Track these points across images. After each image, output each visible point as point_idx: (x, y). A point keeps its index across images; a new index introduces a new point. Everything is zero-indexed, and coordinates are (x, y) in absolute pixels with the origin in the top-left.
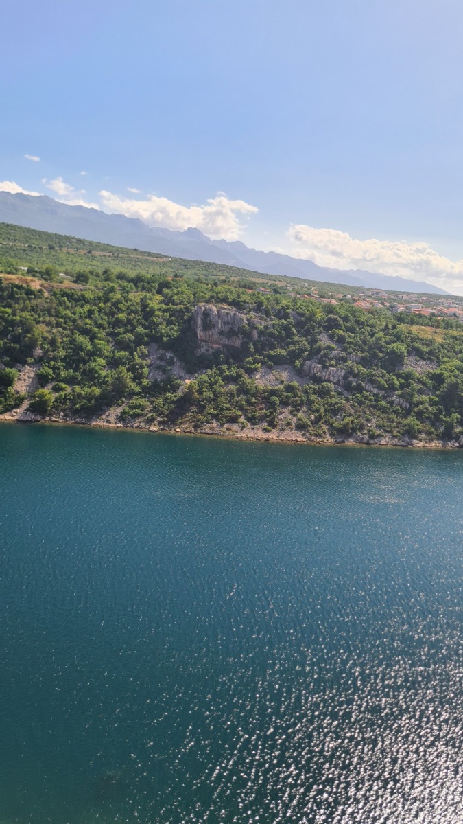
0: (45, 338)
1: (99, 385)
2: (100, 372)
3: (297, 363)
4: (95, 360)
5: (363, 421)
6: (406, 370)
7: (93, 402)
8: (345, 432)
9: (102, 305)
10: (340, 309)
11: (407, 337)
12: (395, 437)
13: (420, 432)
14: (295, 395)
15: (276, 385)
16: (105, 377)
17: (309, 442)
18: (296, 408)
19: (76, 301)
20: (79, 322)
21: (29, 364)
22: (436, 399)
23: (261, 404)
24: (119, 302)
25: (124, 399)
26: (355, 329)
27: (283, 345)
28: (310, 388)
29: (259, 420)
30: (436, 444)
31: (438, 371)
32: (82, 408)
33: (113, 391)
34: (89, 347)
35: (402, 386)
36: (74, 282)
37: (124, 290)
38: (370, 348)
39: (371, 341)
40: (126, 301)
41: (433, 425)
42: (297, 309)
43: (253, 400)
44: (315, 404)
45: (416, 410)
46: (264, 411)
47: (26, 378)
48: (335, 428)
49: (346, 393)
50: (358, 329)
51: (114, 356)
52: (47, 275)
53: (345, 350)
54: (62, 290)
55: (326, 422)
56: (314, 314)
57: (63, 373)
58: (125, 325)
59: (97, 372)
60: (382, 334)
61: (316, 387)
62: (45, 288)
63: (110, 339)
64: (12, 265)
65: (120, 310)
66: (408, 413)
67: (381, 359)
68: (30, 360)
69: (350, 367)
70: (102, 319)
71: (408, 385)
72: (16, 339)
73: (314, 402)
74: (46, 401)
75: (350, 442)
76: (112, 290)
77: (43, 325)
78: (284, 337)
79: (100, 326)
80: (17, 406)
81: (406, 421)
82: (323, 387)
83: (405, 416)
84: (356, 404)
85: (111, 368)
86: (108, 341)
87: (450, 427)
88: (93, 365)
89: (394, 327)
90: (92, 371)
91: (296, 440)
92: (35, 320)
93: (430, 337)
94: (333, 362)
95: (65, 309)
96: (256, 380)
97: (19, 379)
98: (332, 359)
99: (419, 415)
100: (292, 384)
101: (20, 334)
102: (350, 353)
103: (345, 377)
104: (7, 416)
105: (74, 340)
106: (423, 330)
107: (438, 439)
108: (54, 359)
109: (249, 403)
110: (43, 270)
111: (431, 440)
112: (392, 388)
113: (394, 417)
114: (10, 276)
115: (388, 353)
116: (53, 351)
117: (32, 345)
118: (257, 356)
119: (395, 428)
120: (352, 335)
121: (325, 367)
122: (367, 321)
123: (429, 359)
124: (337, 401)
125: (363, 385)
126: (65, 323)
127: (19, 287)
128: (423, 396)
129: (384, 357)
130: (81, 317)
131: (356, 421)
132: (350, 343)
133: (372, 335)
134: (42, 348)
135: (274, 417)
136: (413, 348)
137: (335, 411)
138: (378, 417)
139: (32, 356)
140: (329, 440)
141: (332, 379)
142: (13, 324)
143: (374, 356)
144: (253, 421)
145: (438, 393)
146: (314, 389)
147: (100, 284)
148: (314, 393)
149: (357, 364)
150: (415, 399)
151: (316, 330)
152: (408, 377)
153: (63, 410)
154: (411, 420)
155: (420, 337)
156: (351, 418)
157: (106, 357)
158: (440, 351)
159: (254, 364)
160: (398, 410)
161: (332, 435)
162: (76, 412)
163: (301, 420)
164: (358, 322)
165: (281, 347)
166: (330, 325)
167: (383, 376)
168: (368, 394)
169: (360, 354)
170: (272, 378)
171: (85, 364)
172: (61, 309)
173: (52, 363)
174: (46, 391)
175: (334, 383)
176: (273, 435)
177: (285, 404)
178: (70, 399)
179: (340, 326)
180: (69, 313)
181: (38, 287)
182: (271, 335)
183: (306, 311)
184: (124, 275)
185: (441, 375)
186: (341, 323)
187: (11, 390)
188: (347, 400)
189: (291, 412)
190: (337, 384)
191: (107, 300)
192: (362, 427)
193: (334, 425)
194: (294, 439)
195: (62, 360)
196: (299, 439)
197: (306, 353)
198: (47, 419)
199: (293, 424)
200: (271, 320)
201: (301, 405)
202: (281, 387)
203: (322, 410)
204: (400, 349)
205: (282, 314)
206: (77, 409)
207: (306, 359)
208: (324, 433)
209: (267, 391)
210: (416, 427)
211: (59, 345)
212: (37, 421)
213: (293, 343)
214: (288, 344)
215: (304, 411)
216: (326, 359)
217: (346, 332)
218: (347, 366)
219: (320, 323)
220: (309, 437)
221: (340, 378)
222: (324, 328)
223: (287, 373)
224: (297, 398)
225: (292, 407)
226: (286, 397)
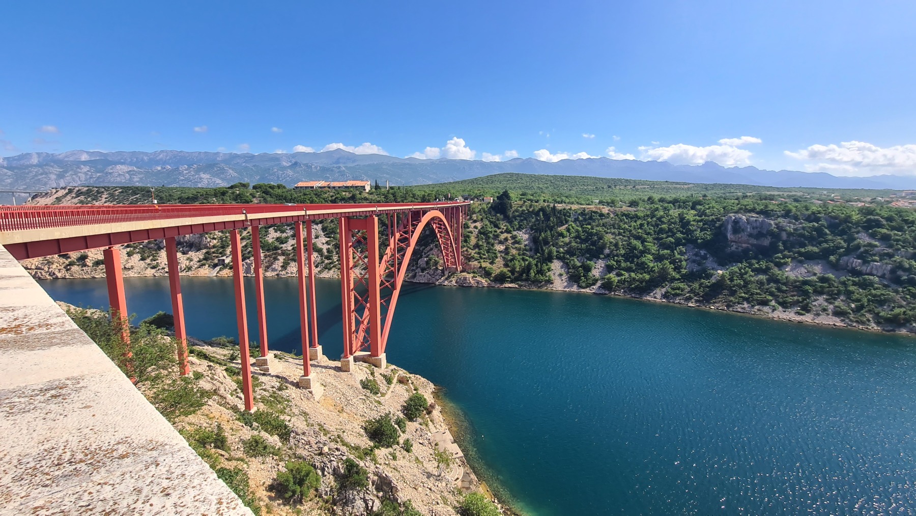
0: (611, 243)
1: (648, 273)
2: (649, 264)
3: (832, 258)
4: (645, 256)
7: (644, 284)
8: (895, 322)
9: (649, 220)
10: (880, 210)
14: (830, 286)
15: (809, 277)
16: (652, 268)
17: (849, 327)
18: (832, 297)
19: (631, 218)
20: (633, 231)
21: (601, 259)
23: (793, 291)
24: (662, 217)
25: (667, 283)
26: (902, 227)
27: (815, 243)
28: (849, 280)
29: (791, 305)
32: (636, 287)
33: (658, 277)
34: (641, 248)
36: (629, 206)
37: (665, 209)
40: (668, 216)
42: (830, 213)
43: (784, 288)
44: (856, 294)
46: (796, 298)
47: (599, 267)
48: (882, 317)
49: (894, 286)
50: (906, 228)
51: (659, 253)
52: (612, 203)
53: (891, 246)
54: (622, 212)
55: (869, 311)
56: (850, 217)
57: (623, 265)
58: (667, 232)
59: (646, 264)
61: (856, 279)
62: (611, 212)
63: (656, 242)
64: (589, 200)
65: (663, 223)
68: (602, 256)
69: (899, 262)
70: (650, 229)
72: (594, 243)
73: (853, 293)
74: (612, 282)
75: (904, 331)
76: (657, 209)
77: (610, 235)
78: (817, 236)
79: (648, 234)
80: (594, 284)
82: (865, 280)
84: (908, 297)
85: (657, 262)
86: (654, 243)
88: (644, 259)
90: (643, 263)
91: (834, 325)
92: (605, 231)
94: (877, 258)
95: (624, 224)
96: (787, 271)
97: (595, 268)
98: (875, 255)
100: (826, 276)
101: (596, 240)
102: (898, 249)
103: (893, 271)
104: (588, 290)
105: (631, 243)
108: (617, 255)
109: (779, 290)
110: (610, 201)
114: (589, 206)
116: (616, 250)
117: (603, 247)
118: (786, 253)
120: (900, 233)
121: (865, 262)
124: (883, 292)
126: (624, 233)
127: (595, 212)
130: (635, 228)
132: (898, 240)
134: (609, 249)
135: (808, 303)
137: (881, 302)
139: (603, 254)
140: (874, 327)
141: (875, 272)
142: (591, 234)
144: (785, 305)
146: (853, 281)
147: (648, 207)
148: (853, 285)
149: (908, 259)
151: (853, 230)
153: (623, 288)
156: (903, 310)
157: (653, 254)
159: (783, 258)
161: (878, 323)
162: (632, 290)
163: (839, 307)
164: (906, 221)
165: (813, 245)
166: (870, 225)
169: (911, 250)
170: (803, 270)
171: (638, 259)
172: (621, 224)
173: (616, 258)
174: (612, 275)
175: (878, 276)
176: (808, 318)
177: (819, 292)
178: (628, 281)
179: (884, 225)
180: (627, 226)
181: (607, 212)
182: (802, 235)
183: (840, 214)
184: (664, 199)
186: (884, 222)
187: (590, 274)
188: (897, 292)
189: (827, 300)
190: (882, 277)
191: (653, 216)
193: (881, 314)
194: (831, 323)
195: (622, 256)
196: (836, 324)
197: (842, 250)
198: (613, 293)
199: (830, 310)
200: (801, 223)
201: (839, 293)
202: (815, 278)
203: (865, 300)
205: (813, 218)
206: (632, 288)
207: (841, 255)
208: (869, 321)
209: (799, 281)
211: (620, 246)
212: (606, 294)
213: (826, 241)
214: (820, 243)
215: (842, 300)
216: (868, 255)
217: (892, 230)
218: (895, 261)
219: (857, 224)
220: (849, 323)
221: (885, 272)
222: (863, 228)
223: (820, 267)
224: (833, 288)
225: (827, 296)
226: (821, 287)
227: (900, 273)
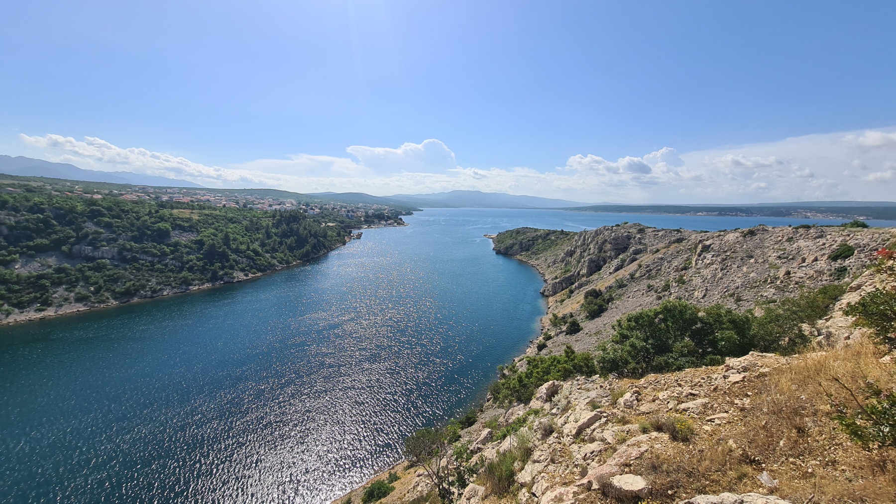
3: (64, 248)
5: (144, 282)
6: (173, 241)
8: (128, 294)
10: (102, 201)
11: (169, 218)
12: (175, 287)
13: (193, 280)
14: (68, 275)
15: (45, 270)
17: (92, 309)
18: (71, 285)
22: (202, 256)
23: (28, 289)
26: (121, 216)
27: (43, 235)
28: (85, 266)
29: (28, 304)
30: (207, 286)
31: (199, 238)
35: (172, 252)
38: (139, 229)
39: (138, 223)
41: (202, 273)
42: (54, 204)
43: (17, 287)
44: (93, 278)
45: (187, 266)
46: (32, 295)
48: (118, 293)
49: (123, 265)
50: (123, 216)
53: (114, 232)
55: (107, 290)
56: (74, 207)
60: (147, 217)
61: (91, 265)
66: (181, 269)
67: (150, 235)
69: (123, 245)
71: (177, 250)
73: (91, 277)
75: (136, 300)
78: (44, 228)
81: (181, 275)
82: (98, 264)
83: (180, 272)
84: (134, 271)
87: (215, 273)
89: (157, 212)
91: (78, 311)
93: (188, 216)
94: (104, 243)
96: (16, 269)
98: (103, 241)
99: (190, 269)
100: (62, 266)
102: (120, 234)
103: (120, 253)
106: (182, 212)
107: (208, 282)
109: (10, 291)
111: (203, 284)
112: (164, 254)
113: (171, 274)
115: (155, 231)
118: (11, 248)
119: (173, 281)
120: (119, 220)
121: (96, 248)
122: (131, 209)
123: (190, 231)
124: (115, 271)
125: (138, 256)
128: (191, 256)
129: (152, 234)
131: (138, 284)
132: (118, 227)
133: (138, 219)
135: (47, 298)
136: (177, 225)
137: (115, 280)
138: (157, 276)
140: (113, 303)
141: (106, 256)
143: (144, 234)
144: (21, 306)
145: (202, 252)
146: (88, 267)
148: (89, 270)
149: (129, 241)
150: (185, 258)
151: (80, 220)
152: (176, 244)
154: (185, 273)
155: (181, 217)
156: (132, 282)
158: (197, 224)
159: (8, 256)
160: (172, 268)
161: (115, 299)
163: (80, 294)
164: (123, 211)
165: (42, 238)
166: (94, 215)
167: (155, 247)
168: (144, 262)
169: (130, 234)
170: (36, 265)
175: (108, 259)
176: (50, 312)
177: (57, 284)
179: (105, 214)
182: (28, 228)
183: (65, 205)
185: (202, 240)
186: (106, 212)
188: (125, 269)
189: (66, 290)
190: (113, 258)
192: (143, 287)
193: (117, 290)
194: (75, 310)
196: (80, 310)
197: (72, 240)
200: (23, 215)
201: (77, 280)
202: (50, 271)
203: (101, 282)
204: (165, 227)
205: (35, 209)
207: (73, 245)
208: (108, 298)
209: (33, 277)
210: (190, 277)
213: (55, 233)
214: (49, 234)
215: (81, 286)
216: (96, 242)
217: (113, 218)
218: (119, 244)
219: (82, 214)
220: (92, 305)
221: (114, 254)
222: (88, 217)
223: (54, 258)
224: (71, 277)
225: (66, 285)
226: (58, 278)
227: (125, 253)
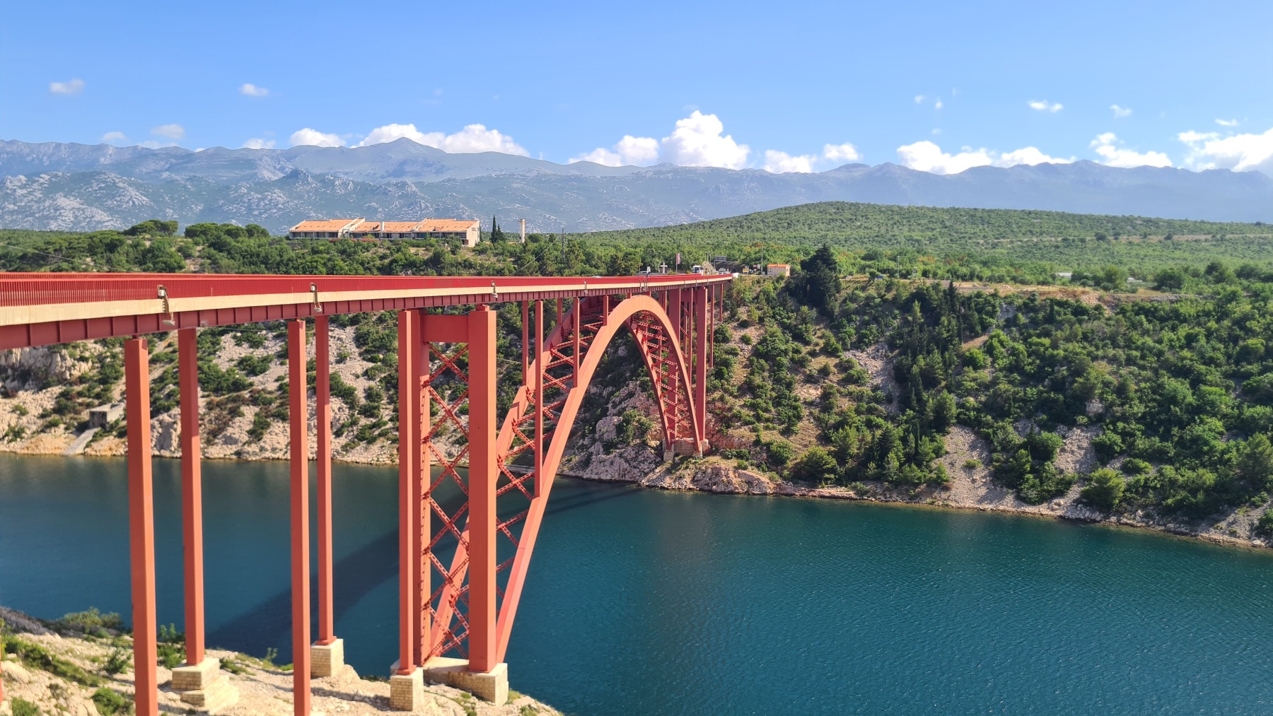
0: (1106, 384)
1: (1213, 466)
2: (1213, 442)
4: (1202, 422)
7: (1200, 496)
9: (1212, 324)
16: (1223, 452)
19: (1163, 320)
20: (1169, 355)
21: (1079, 426)
24: (1246, 317)
25: (1265, 495)
32: (1179, 505)
33: (1241, 478)
34: (1190, 399)
36: (1155, 289)
37: (1256, 295)
40: (1263, 316)
47: (1075, 448)
51: (1241, 414)
52: (1107, 281)
54: (1135, 304)
57: (1141, 443)
58: (1262, 359)
59: (1206, 443)
62: (1104, 302)
63: (1232, 383)
64: (1045, 271)
65: (1250, 333)
68: (1082, 419)
70: (1214, 349)
72: (1058, 386)
74: (1112, 488)
76: (1233, 297)
77: (1104, 363)
79: (1210, 362)
80: (1060, 494)
85: (1235, 437)
86: (1228, 388)
88: (1198, 430)
90: (1197, 440)
92: (1089, 354)
95: (1143, 335)
97: (1063, 450)
101: (1064, 378)
104: (1043, 509)
105: (1161, 386)
108: (1124, 418)
110: (1101, 274)
114: (1045, 288)
116: (1122, 405)
117: (1086, 394)
126: (1143, 357)
127: (1061, 304)
130: (1172, 347)
134: (1102, 399)
139: (1084, 413)
142: (1052, 361)
147: (1208, 290)
153: (1143, 507)
157: (1224, 416)
162: (1168, 512)
171: (1182, 427)
172: (1135, 335)
173: (1120, 425)
174: (1112, 473)
178: (1154, 488)
180: (1149, 341)
181: (1094, 302)
184: (1252, 270)
187: (1049, 466)
191: (1222, 315)
195: (1138, 421)
198: (1113, 519)
206: (1168, 506)
211: (1132, 395)
212: (1094, 521)
